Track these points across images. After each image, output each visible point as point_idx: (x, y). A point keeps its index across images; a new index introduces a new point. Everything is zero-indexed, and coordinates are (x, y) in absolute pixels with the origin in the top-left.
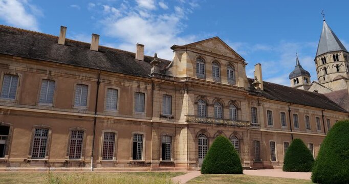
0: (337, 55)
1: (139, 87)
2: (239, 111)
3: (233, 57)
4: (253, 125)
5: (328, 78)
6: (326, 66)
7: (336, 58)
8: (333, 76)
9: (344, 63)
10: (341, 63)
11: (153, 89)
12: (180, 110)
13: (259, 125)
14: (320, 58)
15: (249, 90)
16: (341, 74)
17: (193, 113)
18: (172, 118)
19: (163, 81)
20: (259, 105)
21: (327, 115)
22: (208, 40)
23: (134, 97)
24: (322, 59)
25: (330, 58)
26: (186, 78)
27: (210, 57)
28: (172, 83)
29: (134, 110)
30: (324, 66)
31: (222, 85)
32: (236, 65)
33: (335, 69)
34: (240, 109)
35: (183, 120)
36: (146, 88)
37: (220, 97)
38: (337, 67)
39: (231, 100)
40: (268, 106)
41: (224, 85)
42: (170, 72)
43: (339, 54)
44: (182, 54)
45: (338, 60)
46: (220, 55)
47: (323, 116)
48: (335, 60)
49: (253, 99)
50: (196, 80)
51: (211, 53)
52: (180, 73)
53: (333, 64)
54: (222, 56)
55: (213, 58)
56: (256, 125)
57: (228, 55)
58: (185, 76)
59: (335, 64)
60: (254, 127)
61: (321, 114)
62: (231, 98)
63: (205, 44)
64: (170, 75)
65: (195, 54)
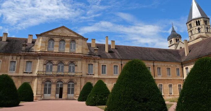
0: (199, 21)
1: (12, 58)
2: (76, 67)
3: (76, 36)
4: (89, 74)
5: (193, 37)
6: (191, 29)
7: (198, 23)
8: (196, 36)
9: (203, 26)
10: (201, 26)
11: (21, 58)
12: (35, 69)
13: (93, 74)
14: (188, 24)
15: (88, 54)
16: (201, 34)
17: (42, 70)
18: (31, 73)
19: (26, 54)
20: (95, 62)
21: (158, 65)
22: (57, 29)
23: (9, 63)
24: (190, 25)
25: (194, 23)
26: (40, 51)
27: (58, 38)
28: (32, 55)
29: (9, 70)
30: (190, 30)
31: (65, 53)
32: (77, 41)
33: (197, 31)
34: (76, 66)
35: (35, 74)
36: (17, 59)
37: (62, 60)
38: (199, 29)
39: (70, 61)
40: (103, 62)
41: (66, 53)
42: (32, 49)
43: (200, 20)
44: (40, 39)
45: (199, 24)
46: (64, 36)
47: (154, 66)
48: (197, 25)
49: (91, 59)
50: (46, 52)
51: (59, 36)
52: (38, 49)
53: (196, 27)
54: (67, 36)
55: (60, 38)
56: (91, 74)
57: (71, 36)
58: (39, 50)
59: (197, 27)
60: (90, 75)
61: (152, 65)
62: (70, 60)
63: (55, 32)
64: (33, 51)
65: (47, 38)
